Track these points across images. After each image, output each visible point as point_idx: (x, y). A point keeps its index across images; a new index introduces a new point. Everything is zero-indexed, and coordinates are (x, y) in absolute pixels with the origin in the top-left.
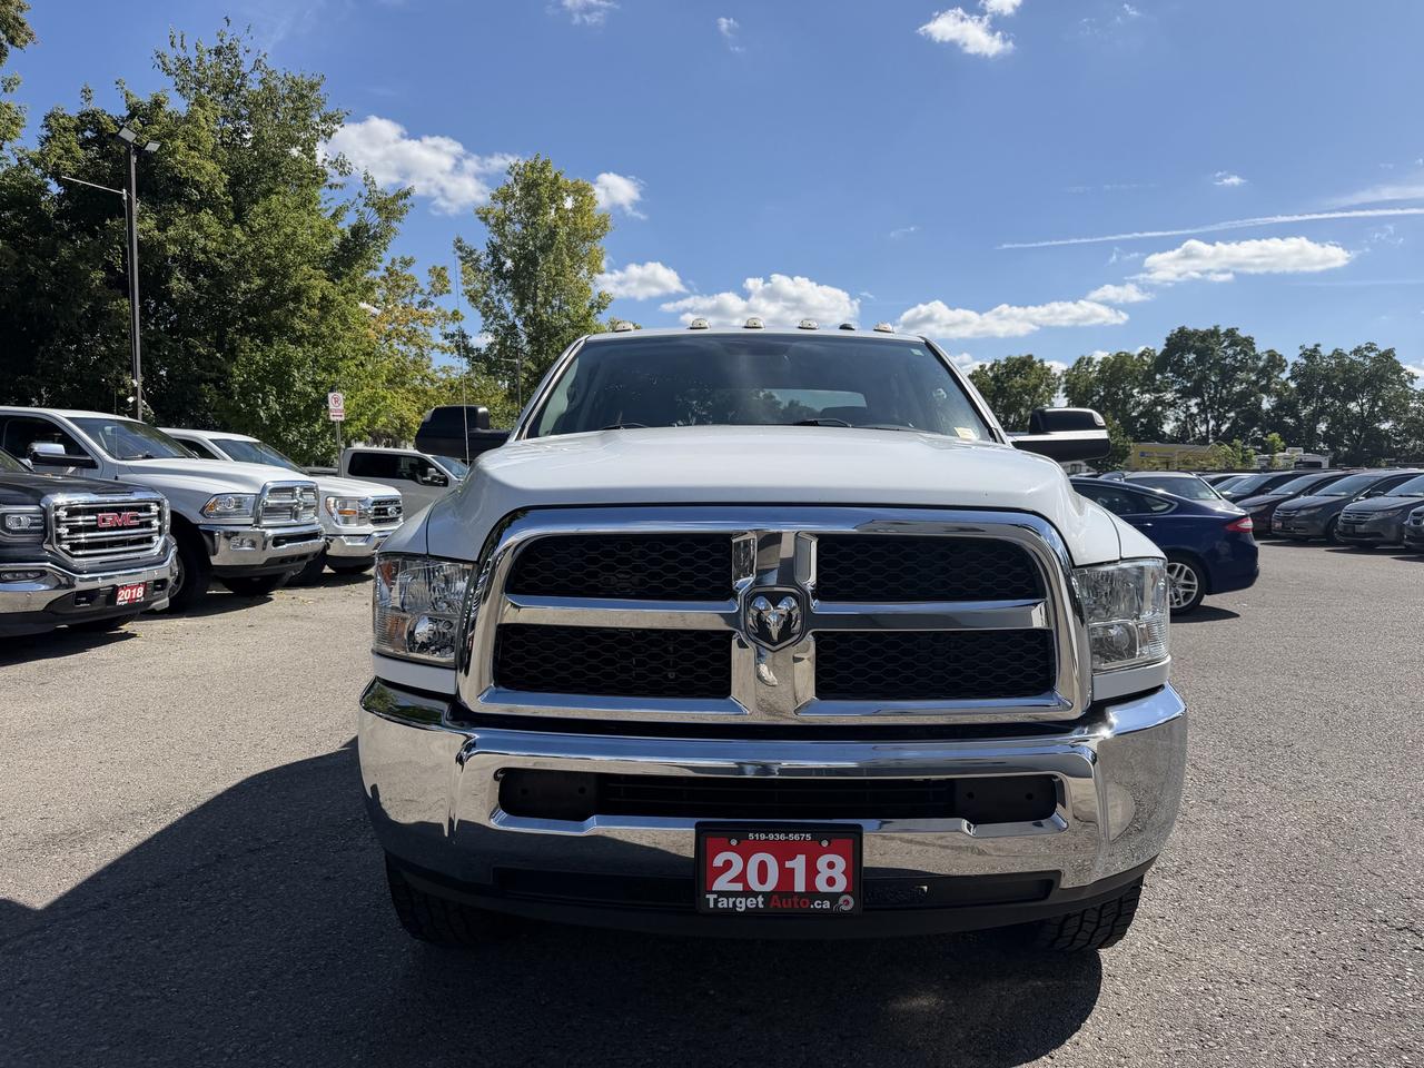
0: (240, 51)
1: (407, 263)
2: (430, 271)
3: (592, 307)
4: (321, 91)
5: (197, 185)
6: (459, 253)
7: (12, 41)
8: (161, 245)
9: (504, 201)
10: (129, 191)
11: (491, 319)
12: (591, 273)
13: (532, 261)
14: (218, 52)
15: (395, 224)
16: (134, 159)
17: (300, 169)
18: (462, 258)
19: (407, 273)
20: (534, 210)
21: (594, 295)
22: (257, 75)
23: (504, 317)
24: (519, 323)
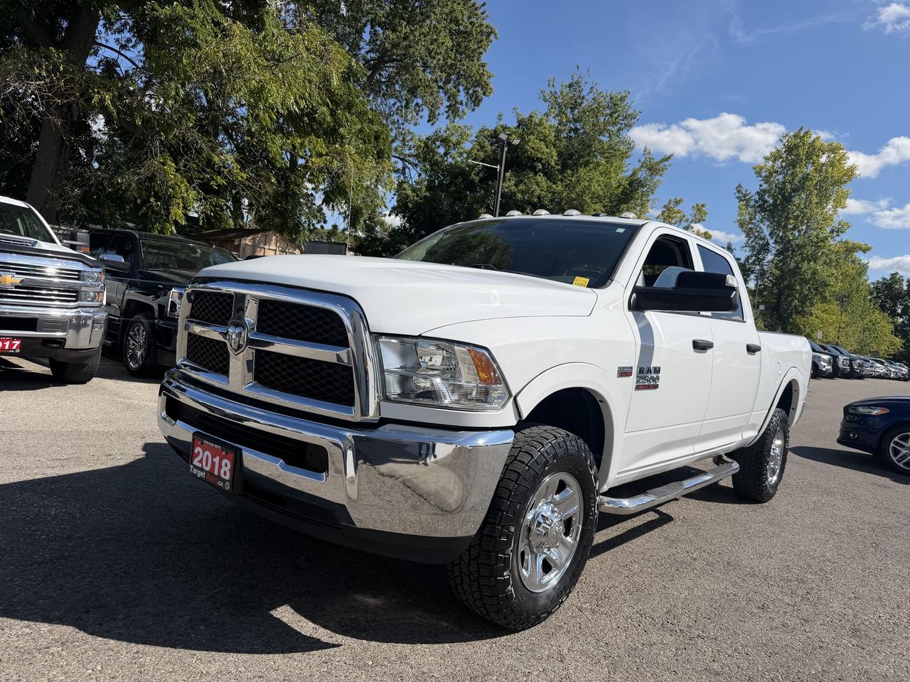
0: (582, 84)
1: (677, 202)
2: (693, 207)
3: (832, 231)
4: (628, 100)
5: (540, 160)
6: (737, 195)
7: (484, 94)
8: (515, 193)
9: (774, 161)
10: (501, 166)
11: (752, 239)
12: (835, 207)
13: (787, 199)
14: (570, 86)
15: (657, 178)
16: (506, 149)
17: (603, 148)
18: (738, 198)
19: (676, 209)
20: (793, 165)
21: (835, 224)
22: (591, 96)
23: (763, 239)
24: (771, 242)
